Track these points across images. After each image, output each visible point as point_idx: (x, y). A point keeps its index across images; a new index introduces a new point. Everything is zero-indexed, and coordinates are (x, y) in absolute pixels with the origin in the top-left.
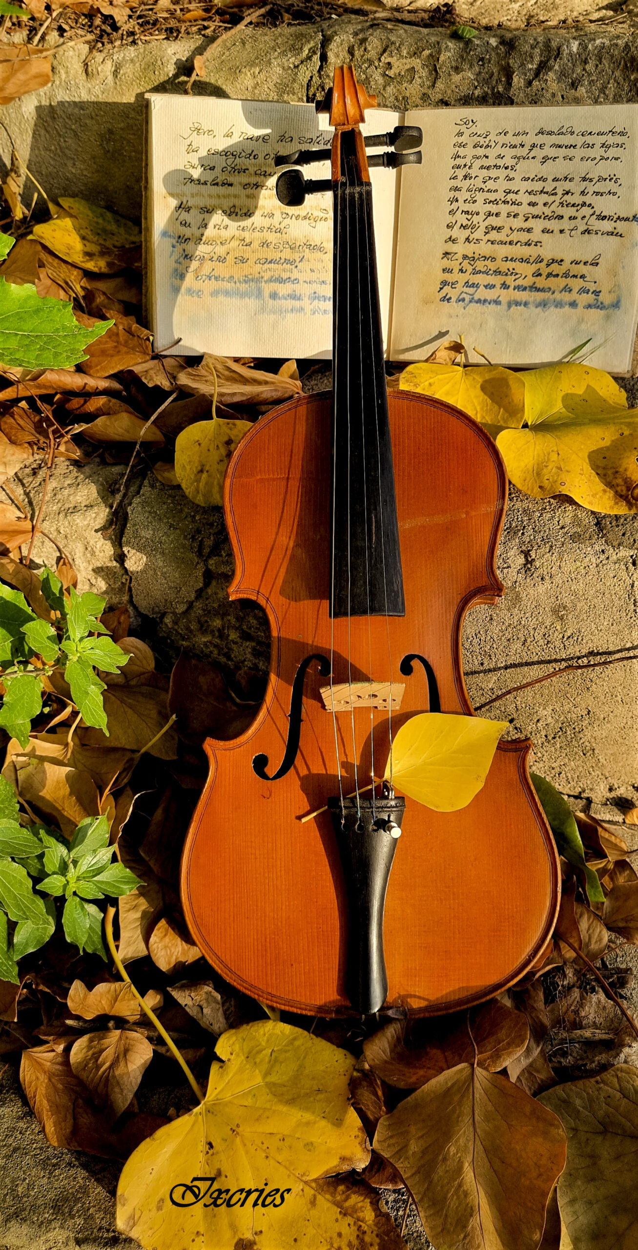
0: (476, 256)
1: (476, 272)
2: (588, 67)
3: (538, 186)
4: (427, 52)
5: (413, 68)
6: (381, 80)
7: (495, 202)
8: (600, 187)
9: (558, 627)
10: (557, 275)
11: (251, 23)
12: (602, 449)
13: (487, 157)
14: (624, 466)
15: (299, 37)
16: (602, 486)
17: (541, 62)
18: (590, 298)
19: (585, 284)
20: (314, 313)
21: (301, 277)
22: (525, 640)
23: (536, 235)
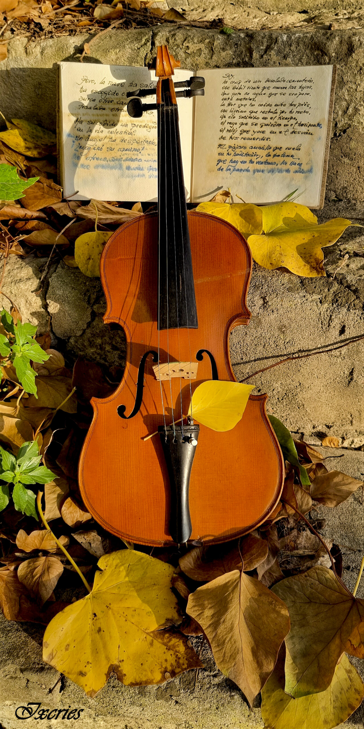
0: (236, 146)
1: (236, 155)
2: (292, 48)
3: (267, 109)
4: (207, 41)
5: (201, 49)
6: (184, 55)
7: (245, 117)
8: (299, 109)
9: (282, 337)
10: (279, 156)
11: (115, 27)
12: (303, 244)
13: (240, 94)
14: (315, 252)
15: (140, 34)
16: (304, 263)
17: (268, 45)
18: (296, 167)
19: (293, 160)
20: (150, 177)
21: (143, 158)
22: (265, 345)
23: (267, 135)
